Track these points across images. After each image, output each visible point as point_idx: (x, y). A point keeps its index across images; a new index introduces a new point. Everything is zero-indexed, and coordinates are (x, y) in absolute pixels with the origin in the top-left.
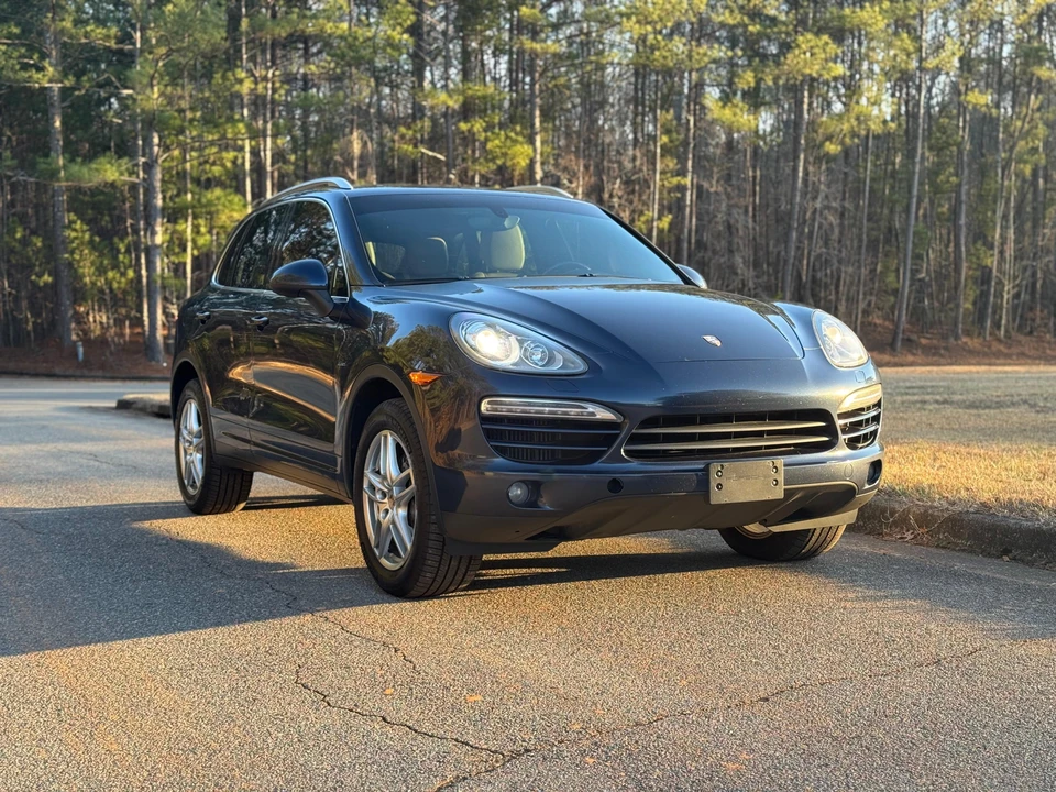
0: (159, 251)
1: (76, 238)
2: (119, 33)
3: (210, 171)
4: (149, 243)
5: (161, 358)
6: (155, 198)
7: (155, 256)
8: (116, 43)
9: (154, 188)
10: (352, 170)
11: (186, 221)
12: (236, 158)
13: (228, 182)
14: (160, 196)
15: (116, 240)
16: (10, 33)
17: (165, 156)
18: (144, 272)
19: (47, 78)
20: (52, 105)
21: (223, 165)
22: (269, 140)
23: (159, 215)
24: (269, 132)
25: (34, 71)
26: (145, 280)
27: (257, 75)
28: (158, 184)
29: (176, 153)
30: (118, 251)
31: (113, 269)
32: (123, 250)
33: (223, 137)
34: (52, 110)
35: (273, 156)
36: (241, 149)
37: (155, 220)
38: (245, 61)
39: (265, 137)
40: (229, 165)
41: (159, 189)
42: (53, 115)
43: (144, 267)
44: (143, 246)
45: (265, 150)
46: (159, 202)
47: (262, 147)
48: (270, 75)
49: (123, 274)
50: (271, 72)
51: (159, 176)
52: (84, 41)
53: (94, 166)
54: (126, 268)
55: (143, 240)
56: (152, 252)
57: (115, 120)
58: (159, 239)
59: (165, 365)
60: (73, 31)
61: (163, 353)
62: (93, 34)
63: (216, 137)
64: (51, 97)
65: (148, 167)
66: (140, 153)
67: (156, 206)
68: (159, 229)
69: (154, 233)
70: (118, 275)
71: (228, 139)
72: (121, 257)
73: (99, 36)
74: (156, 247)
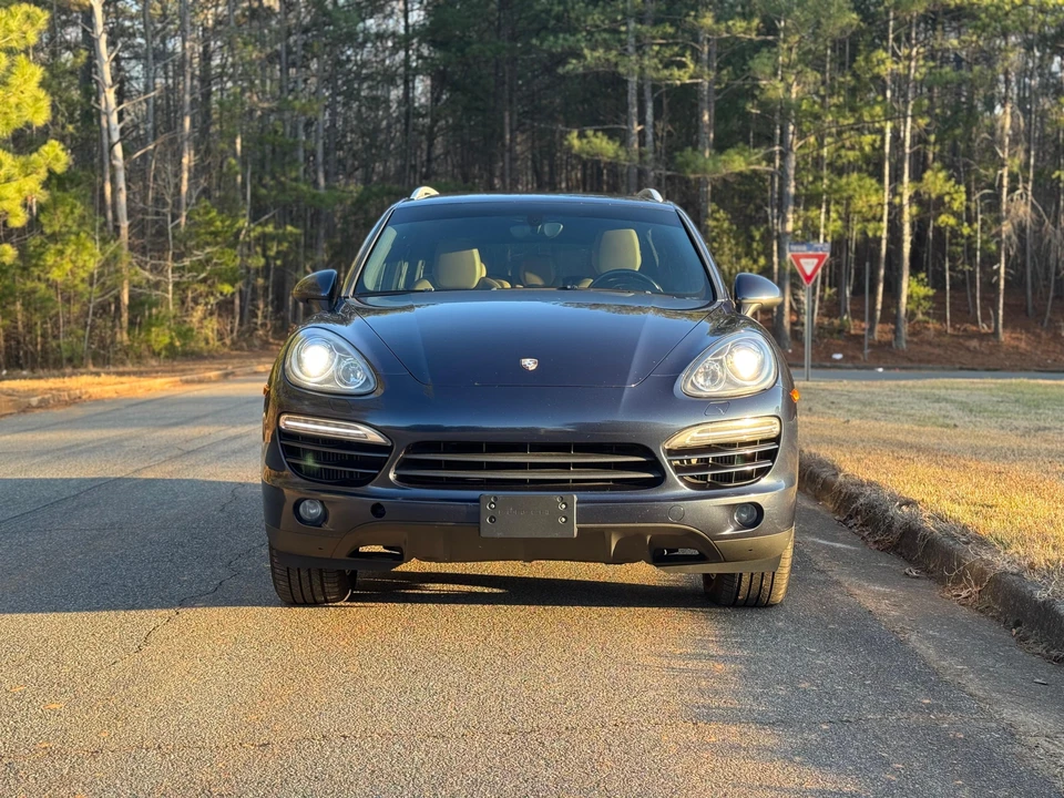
0: (789, 238)
1: (716, 227)
2: (761, 25)
3: (846, 155)
4: (780, 231)
5: (787, 345)
6: (788, 186)
7: (785, 243)
8: (758, 35)
9: (787, 176)
10: (1002, 149)
11: (820, 207)
12: (875, 141)
13: (864, 167)
14: (793, 184)
15: (753, 228)
16: (665, 33)
17: (800, 143)
18: (775, 259)
19: (688, 74)
20: (702, 100)
21: (862, 149)
22: (909, 120)
23: (792, 202)
24: (909, 112)
25: (676, 69)
26: (776, 267)
27: (900, 54)
28: (792, 172)
29: (812, 139)
30: (752, 238)
31: (746, 255)
32: (758, 238)
33: (860, 120)
34: (701, 104)
35: (913, 137)
36: (881, 131)
37: (787, 207)
38: (891, 41)
39: (905, 117)
40: (867, 149)
41: (792, 177)
42: (702, 109)
43: (775, 254)
44: (775, 234)
45: (905, 131)
46: (792, 190)
47: (902, 128)
48: (914, 53)
49: (755, 261)
50: (915, 50)
51: (793, 164)
52: (725, 35)
53: (723, 157)
54: (759, 255)
55: (776, 227)
56: (783, 240)
57: (754, 111)
58: (790, 227)
59: (790, 351)
60: (715, 27)
61: (789, 339)
62: (734, 29)
63: (852, 121)
64: (702, 92)
65: (784, 155)
66: (778, 142)
67: (788, 194)
68: (790, 216)
69: (785, 221)
70: (751, 262)
71: (864, 122)
72: (755, 245)
73: (740, 30)
74: (787, 234)
